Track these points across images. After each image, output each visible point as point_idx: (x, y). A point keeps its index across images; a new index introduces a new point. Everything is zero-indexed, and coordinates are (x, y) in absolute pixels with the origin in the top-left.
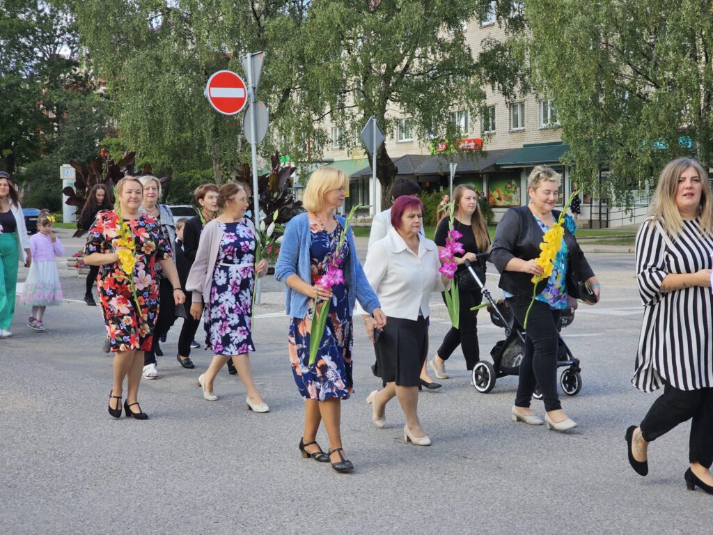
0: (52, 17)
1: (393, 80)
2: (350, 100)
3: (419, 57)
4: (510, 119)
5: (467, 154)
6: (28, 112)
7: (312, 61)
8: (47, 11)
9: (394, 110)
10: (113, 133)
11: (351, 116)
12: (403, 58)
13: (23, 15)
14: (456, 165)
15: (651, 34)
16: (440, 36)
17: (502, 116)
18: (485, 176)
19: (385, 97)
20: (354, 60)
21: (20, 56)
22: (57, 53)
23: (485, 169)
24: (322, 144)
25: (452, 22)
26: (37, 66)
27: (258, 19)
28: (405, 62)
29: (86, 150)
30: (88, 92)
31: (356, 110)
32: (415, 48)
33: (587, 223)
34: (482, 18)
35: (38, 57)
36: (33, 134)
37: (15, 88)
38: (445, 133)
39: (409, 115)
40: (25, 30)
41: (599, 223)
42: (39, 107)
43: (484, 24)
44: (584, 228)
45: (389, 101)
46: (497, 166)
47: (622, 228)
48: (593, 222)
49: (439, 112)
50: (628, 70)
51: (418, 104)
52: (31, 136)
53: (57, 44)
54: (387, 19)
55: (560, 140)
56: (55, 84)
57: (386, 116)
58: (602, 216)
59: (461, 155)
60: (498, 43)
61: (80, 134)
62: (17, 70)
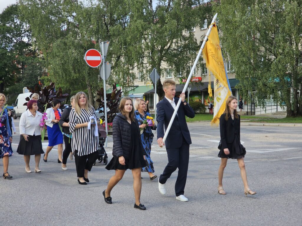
0: (21, 25)
1: (164, 52)
2: (145, 60)
3: (175, 43)
5: (195, 84)
6: (10, 65)
7: (130, 44)
8: (18, 23)
9: (164, 65)
10: (46, 74)
11: (146, 67)
12: (168, 43)
13: (8, 24)
14: (190, 88)
15: (273, 34)
16: (184, 33)
18: (203, 93)
19: (160, 59)
20: (147, 44)
21: (7, 42)
22: (22, 40)
23: (203, 90)
24: (133, 79)
25: (189, 28)
26: (14, 46)
27: (107, 27)
28: (169, 45)
29: (34, 81)
30: (35, 57)
31: (148, 65)
32: (173, 39)
33: (246, 113)
34: (201, 27)
35: (14, 42)
36: (12, 74)
37: (5, 55)
38: (186, 75)
39: (170, 67)
40: (9, 30)
41: (251, 113)
42: (14, 63)
43: (202, 29)
44: (244, 115)
45: (162, 61)
47: (261, 115)
48: (248, 113)
49: (183, 66)
50: (263, 49)
51: (174, 62)
52: (11, 75)
53: (22, 37)
54: (161, 27)
55: (234, 78)
56: (21, 53)
57: (161, 68)
58: (252, 110)
59: (193, 84)
61: (31, 75)
62: (5, 47)
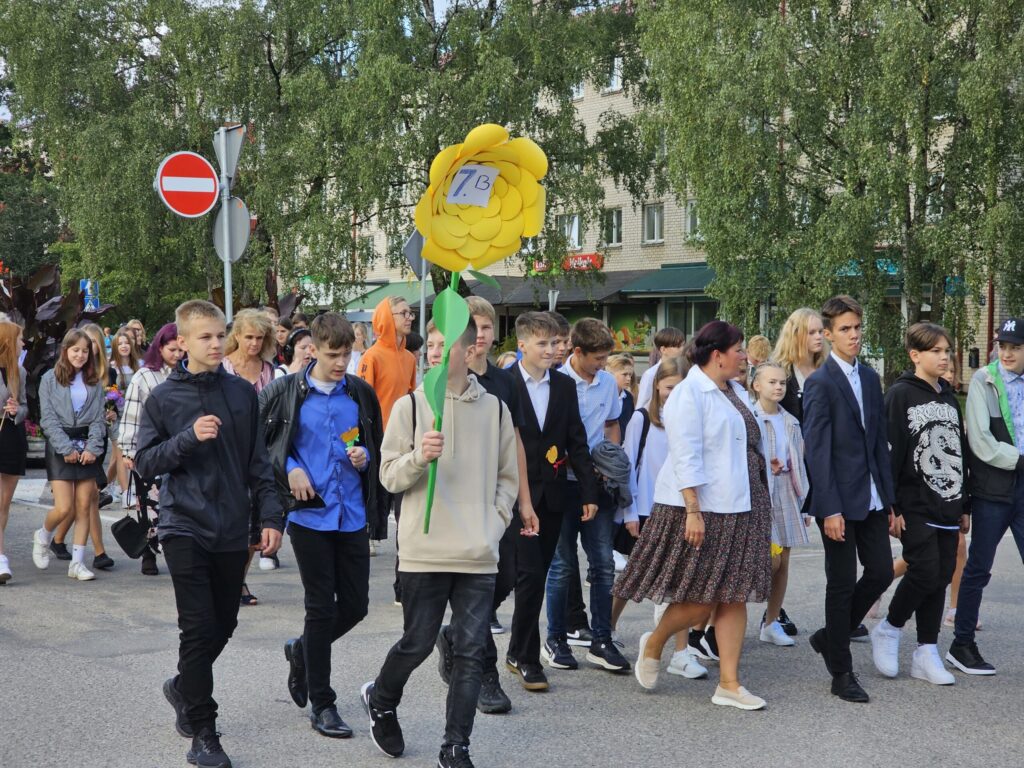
2: (406, 195)
4: (643, 228)
5: (576, 276)
14: (557, 294)
17: (632, 223)
18: (605, 308)
20: (414, 137)
23: (604, 299)
24: (365, 259)
27: (277, 75)
29: (29, 260)
43: (607, 90)
46: (622, 295)
60: (623, 118)
